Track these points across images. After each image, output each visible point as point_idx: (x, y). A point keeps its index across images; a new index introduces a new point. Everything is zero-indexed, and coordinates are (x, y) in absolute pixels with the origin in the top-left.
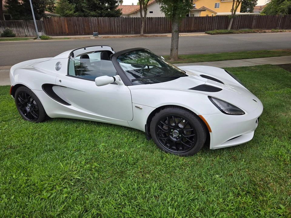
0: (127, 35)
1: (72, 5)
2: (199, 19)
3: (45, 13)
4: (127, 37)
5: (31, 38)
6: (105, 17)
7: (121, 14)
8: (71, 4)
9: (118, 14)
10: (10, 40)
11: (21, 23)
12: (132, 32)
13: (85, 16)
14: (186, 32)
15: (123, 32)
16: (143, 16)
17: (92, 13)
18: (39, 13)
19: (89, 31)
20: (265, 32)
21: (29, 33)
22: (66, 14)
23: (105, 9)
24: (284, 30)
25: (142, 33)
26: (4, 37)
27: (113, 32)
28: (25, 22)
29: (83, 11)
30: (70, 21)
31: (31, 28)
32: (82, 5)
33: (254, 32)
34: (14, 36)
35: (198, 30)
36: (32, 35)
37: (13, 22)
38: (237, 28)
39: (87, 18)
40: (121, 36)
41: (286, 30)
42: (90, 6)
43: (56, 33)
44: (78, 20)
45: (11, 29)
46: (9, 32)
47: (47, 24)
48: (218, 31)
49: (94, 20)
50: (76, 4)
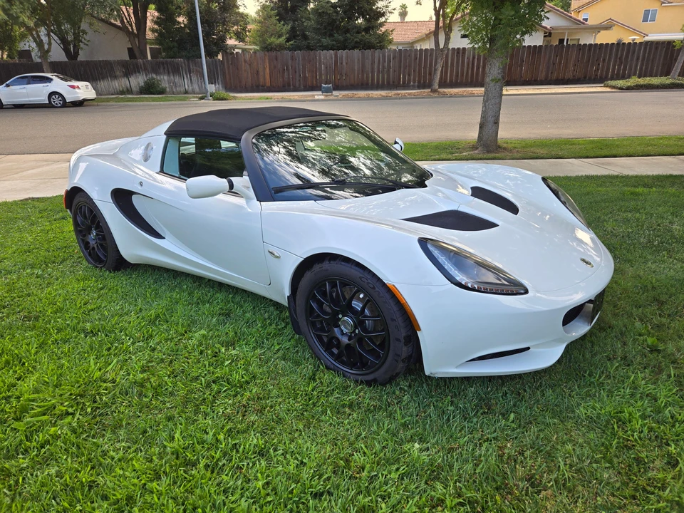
0: (399, 92)
1: (284, 25)
2: (590, 50)
3: (228, 43)
4: (399, 94)
5: (194, 97)
6: (353, 48)
7: (391, 42)
8: (282, 23)
9: (383, 41)
10: (154, 100)
11: (178, 64)
12: (412, 84)
13: (309, 48)
14: (550, 84)
16: (442, 46)
17: (326, 41)
18: (215, 44)
19: (315, 83)
21: (192, 85)
22: (269, 45)
23: (354, 31)
26: (145, 94)
27: (367, 85)
28: (186, 62)
29: (305, 37)
30: (277, 59)
31: (197, 75)
32: (305, 24)
34: (162, 92)
35: (585, 77)
36: (197, 89)
37: (163, 63)
39: (312, 53)
40: (383, 94)
42: (321, 24)
43: (245, 87)
44: (292, 58)
45: (159, 78)
46: (154, 83)
47: (229, 67)
48: (642, 81)
49: (326, 56)
50: (294, 21)
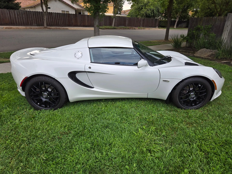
0: (30, 27)
4: (32, 28)
7: (20, 7)
9: (17, 6)
12: (34, 24)
14: (82, 27)
15: (25, 24)
20: (135, 29)
24: (145, 28)
25: (45, 25)
27: (14, 23)
33: (129, 29)
35: (91, 25)
38: (117, 26)
40: (24, 28)
41: (146, 28)
48: (106, 27)
